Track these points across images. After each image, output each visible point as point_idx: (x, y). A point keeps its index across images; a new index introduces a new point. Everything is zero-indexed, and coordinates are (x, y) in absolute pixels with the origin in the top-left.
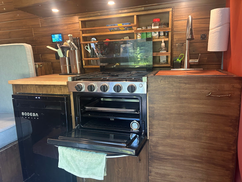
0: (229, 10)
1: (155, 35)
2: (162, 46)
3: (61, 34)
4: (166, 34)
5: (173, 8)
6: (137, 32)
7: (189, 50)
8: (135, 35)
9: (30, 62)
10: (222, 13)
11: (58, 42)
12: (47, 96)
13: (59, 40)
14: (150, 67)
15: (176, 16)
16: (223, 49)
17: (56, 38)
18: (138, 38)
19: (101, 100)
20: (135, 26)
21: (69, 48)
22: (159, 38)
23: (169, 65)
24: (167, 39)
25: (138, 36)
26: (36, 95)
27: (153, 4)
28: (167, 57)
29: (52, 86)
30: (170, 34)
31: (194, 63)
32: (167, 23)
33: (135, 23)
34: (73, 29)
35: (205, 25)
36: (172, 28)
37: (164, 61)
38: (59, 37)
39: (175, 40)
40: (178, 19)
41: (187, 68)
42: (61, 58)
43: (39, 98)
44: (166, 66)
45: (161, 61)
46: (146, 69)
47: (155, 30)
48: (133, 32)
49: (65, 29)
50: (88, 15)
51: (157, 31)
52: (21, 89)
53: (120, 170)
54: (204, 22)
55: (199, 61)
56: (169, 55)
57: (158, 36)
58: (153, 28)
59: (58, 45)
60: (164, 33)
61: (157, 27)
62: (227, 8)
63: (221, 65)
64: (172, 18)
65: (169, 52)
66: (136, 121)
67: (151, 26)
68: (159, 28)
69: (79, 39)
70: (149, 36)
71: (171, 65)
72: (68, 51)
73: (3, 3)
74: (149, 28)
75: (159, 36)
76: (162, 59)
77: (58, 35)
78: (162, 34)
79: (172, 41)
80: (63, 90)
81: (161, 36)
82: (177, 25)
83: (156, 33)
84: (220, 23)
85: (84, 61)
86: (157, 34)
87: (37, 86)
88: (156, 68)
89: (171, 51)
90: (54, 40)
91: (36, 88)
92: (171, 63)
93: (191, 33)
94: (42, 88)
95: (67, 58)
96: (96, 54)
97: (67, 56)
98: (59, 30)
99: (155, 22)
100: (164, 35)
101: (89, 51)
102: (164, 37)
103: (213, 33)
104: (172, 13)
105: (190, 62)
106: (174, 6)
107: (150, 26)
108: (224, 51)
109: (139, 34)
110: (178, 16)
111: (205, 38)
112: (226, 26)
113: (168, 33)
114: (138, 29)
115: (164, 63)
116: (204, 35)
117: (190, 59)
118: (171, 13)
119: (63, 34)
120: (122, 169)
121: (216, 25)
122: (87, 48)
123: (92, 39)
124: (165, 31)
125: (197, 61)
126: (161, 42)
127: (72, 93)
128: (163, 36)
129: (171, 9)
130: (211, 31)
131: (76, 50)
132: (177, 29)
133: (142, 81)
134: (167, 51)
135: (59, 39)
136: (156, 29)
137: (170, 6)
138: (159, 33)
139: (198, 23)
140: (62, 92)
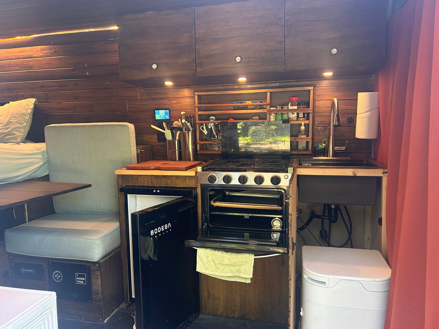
0: (379, 94)
1: (293, 116)
2: (301, 129)
3: (169, 109)
4: (306, 116)
5: (314, 86)
6: (270, 112)
7: (334, 135)
8: (268, 116)
9: (133, 147)
10: (371, 98)
11: (165, 120)
12: (169, 189)
13: (166, 117)
14: (287, 154)
15: (318, 95)
16: (373, 136)
17: (161, 115)
18: (271, 119)
19: (226, 194)
20: (268, 105)
21: (180, 129)
22: (297, 120)
23: (310, 152)
24: (307, 122)
25: (271, 117)
26: (154, 188)
27: (290, 81)
28: (307, 142)
29: (174, 178)
30: (311, 116)
31: (341, 150)
32: (307, 103)
33: (268, 101)
34: (185, 105)
35: (351, 106)
36: (313, 109)
37: (303, 147)
38: (166, 113)
39: (317, 122)
40: (320, 98)
41: (332, 157)
42: (169, 141)
43: (158, 191)
44: (306, 153)
45: (300, 147)
46: (282, 156)
47: (292, 111)
48: (266, 111)
49: (174, 104)
50: (207, 88)
51: (295, 112)
52: (129, 181)
53: (258, 278)
54: (350, 103)
55: (346, 149)
56: (310, 141)
57: (296, 117)
58: (290, 108)
59: (164, 124)
60: (304, 114)
61: (296, 107)
62: (376, 93)
63: (371, 153)
64: (313, 97)
65: (310, 136)
66: (279, 218)
67: (288, 105)
68: (297, 108)
69: (194, 117)
70: (285, 117)
71: (312, 152)
72: (179, 132)
73: (86, 66)
74: (285, 108)
75: (298, 117)
76: (301, 145)
77: (164, 110)
78: (301, 115)
79: (313, 124)
80: (188, 182)
81: (300, 117)
82: (320, 106)
83: (293, 114)
84: (369, 108)
85: (199, 145)
86: (296, 115)
87: (152, 177)
88: (293, 155)
89: (312, 135)
90: (158, 117)
91: (151, 179)
92: (312, 150)
93: (338, 120)
94: (160, 179)
95: (176, 141)
96: (214, 137)
97: (177, 138)
98: (166, 104)
99: (293, 101)
100: (304, 117)
101: (205, 132)
102: (304, 118)
103: (361, 118)
104: (314, 91)
105: (335, 149)
106: (315, 84)
107: (286, 105)
108: (374, 139)
109: (273, 115)
110: (320, 95)
111: (352, 122)
112: (376, 111)
113: (308, 114)
114: (271, 108)
115: (303, 150)
116: (351, 118)
117: (335, 147)
118: (312, 92)
119: (171, 109)
120: (260, 276)
121: (365, 111)
122: (203, 128)
123: (211, 117)
124: (304, 112)
125: (344, 148)
126: (301, 125)
127: (200, 185)
128: (302, 117)
129: (312, 88)
130: (358, 116)
131: (190, 132)
132: (319, 110)
133: (287, 172)
134: (308, 136)
135: (165, 115)
136: (294, 109)
137: (310, 84)
138: (298, 114)
139: (344, 105)
140: (186, 184)
